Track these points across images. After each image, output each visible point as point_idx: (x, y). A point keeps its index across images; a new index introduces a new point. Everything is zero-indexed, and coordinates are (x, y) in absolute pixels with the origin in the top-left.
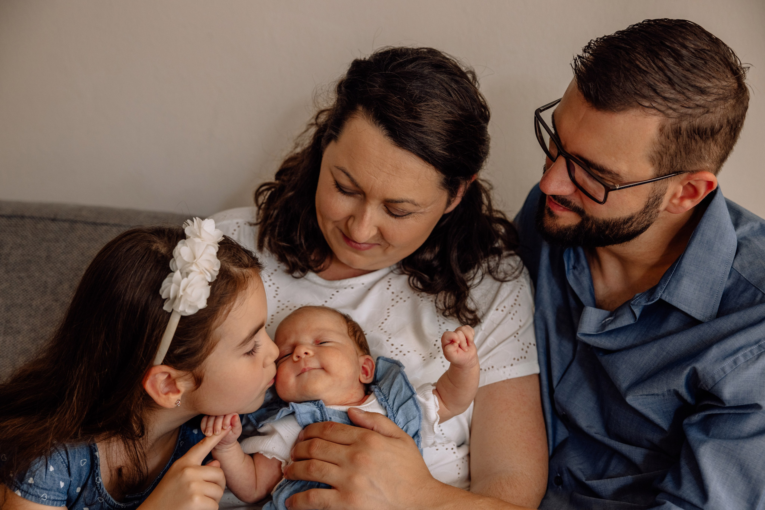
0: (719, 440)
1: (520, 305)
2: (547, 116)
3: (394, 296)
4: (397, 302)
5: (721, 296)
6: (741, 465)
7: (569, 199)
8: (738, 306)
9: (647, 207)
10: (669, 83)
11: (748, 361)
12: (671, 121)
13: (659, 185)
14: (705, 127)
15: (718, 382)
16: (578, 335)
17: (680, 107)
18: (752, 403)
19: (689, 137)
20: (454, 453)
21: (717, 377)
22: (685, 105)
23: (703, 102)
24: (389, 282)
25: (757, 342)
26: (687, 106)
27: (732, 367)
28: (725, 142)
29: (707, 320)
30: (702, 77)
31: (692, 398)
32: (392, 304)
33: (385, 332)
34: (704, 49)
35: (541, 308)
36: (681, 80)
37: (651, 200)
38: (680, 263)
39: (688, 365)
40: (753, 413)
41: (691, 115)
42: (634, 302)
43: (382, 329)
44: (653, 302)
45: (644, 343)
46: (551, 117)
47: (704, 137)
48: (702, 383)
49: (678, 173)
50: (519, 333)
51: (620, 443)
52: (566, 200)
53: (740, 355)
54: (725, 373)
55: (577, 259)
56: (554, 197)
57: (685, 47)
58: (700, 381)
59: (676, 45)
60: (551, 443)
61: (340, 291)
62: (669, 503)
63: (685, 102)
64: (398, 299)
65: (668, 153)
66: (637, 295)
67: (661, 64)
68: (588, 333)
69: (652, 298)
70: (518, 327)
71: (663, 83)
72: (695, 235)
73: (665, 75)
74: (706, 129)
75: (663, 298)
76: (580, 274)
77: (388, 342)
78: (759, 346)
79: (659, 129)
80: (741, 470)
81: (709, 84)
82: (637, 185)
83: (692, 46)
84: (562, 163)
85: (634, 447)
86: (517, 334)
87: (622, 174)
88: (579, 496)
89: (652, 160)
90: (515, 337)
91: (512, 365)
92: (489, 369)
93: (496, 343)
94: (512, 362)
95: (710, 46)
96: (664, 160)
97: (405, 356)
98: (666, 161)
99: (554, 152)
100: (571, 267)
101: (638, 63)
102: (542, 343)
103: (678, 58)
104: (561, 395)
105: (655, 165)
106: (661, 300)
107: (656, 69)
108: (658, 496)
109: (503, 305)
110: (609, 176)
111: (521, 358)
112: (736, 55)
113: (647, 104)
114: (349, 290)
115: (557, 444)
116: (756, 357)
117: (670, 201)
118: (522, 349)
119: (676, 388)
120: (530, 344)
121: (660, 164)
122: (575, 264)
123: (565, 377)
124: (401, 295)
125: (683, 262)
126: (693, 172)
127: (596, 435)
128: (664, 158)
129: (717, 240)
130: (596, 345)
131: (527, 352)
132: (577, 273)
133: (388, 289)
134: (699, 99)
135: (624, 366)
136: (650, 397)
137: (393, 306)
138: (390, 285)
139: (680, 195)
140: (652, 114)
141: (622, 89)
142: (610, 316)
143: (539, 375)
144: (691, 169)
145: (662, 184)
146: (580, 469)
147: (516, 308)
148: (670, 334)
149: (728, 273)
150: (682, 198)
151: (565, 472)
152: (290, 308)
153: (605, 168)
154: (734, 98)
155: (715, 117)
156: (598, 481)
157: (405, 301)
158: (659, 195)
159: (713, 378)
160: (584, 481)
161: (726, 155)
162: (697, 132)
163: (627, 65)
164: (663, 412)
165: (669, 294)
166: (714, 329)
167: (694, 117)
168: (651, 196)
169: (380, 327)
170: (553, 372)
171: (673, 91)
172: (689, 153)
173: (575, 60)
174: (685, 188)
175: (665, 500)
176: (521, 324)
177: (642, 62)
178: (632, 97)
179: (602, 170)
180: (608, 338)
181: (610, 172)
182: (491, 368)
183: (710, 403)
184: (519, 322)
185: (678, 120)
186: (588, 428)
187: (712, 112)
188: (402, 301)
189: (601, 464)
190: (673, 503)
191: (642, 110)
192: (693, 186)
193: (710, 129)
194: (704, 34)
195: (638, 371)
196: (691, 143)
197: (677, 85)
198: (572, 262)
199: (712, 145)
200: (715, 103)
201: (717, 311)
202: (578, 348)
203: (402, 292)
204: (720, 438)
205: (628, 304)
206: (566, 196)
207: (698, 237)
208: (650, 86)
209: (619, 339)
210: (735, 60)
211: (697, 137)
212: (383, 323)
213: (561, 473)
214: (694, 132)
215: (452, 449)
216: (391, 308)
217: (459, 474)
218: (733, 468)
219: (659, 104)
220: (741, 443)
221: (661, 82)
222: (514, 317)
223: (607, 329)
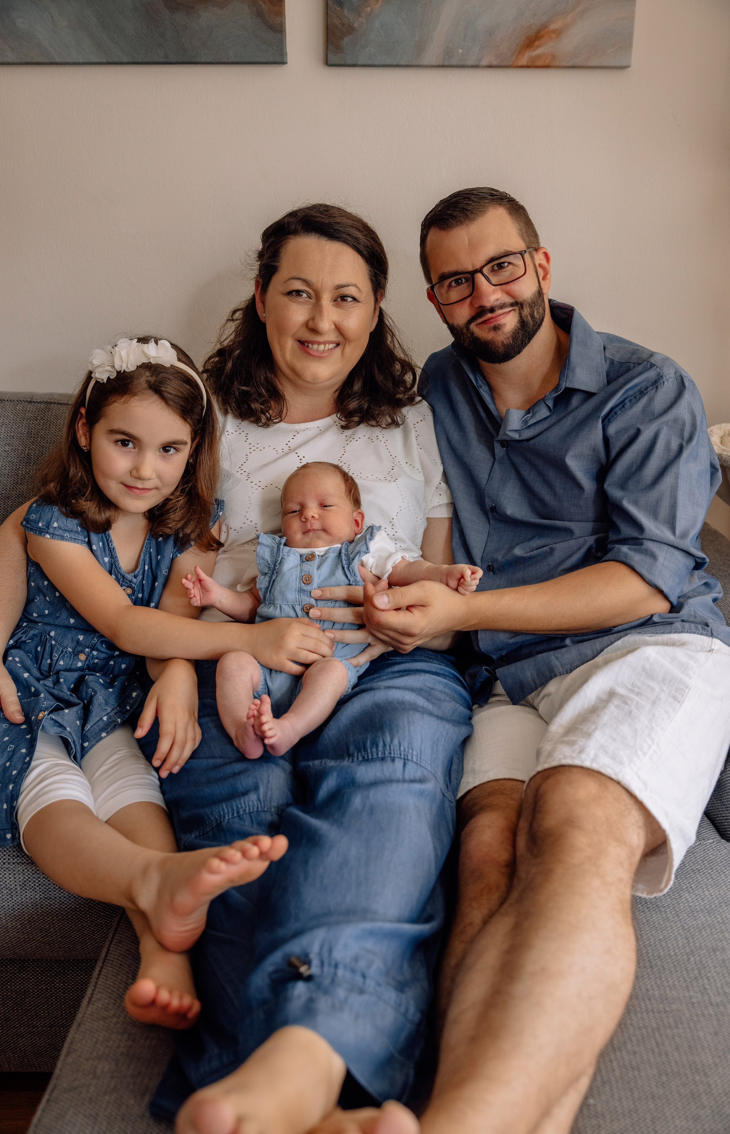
5: (605, 375)
42: (546, 398)
44: (560, 391)
68: (515, 429)
104: (491, 491)
106: (565, 388)
123: (491, 476)
129: (588, 339)
142: (529, 413)
165: (570, 382)
201: (606, 382)
205: (541, 400)
207: (574, 339)
223: (529, 424)
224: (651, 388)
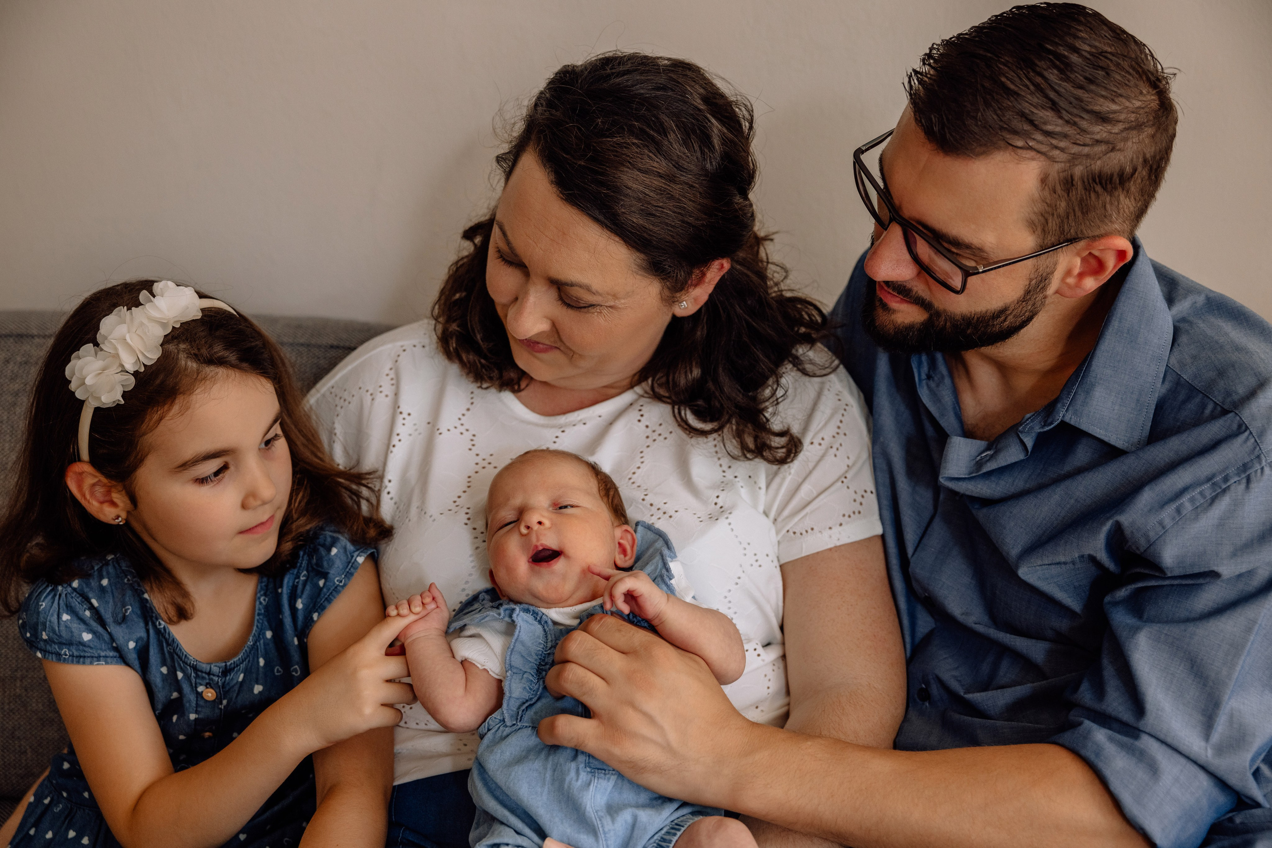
0: (1159, 625)
1: (845, 434)
2: (871, 160)
3: (649, 431)
4: (655, 440)
5: (1153, 412)
6: (1191, 661)
7: (909, 286)
8: (1178, 424)
9: (1028, 292)
10: (1052, 109)
11: (1197, 508)
12: (1058, 166)
13: (1044, 261)
14: (1109, 173)
15: (1154, 542)
16: (941, 480)
17: (1071, 145)
18: (1206, 570)
19: (1085, 189)
20: (759, 655)
21: (1151, 534)
22: (1078, 142)
23: (1105, 135)
24: (640, 410)
25: (1209, 479)
26: (1081, 143)
27: (1173, 519)
28: (1142, 192)
29: (1134, 449)
30: (1103, 96)
31: (1116, 564)
32: (647, 444)
33: (639, 486)
34: (1106, 52)
35: (882, 439)
36: (1071, 103)
37: (1034, 282)
38: (1089, 365)
39: (1108, 519)
40: (1207, 583)
41: (1088, 156)
42: (1024, 428)
43: (633, 483)
44: (1052, 426)
45: (1041, 488)
46: (877, 161)
47: (1109, 186)
48: (1130, 544)
49: (1072, 240)
50: (848, 476)
51: (1013, 636)
52: (905, 287)
53: (1185, 499)
54: (1163, 527)
55: (933, 365)
56: (887, 283)
57: (1076, 50)
58: (1127, 541)
59: (1061, 48)
60: (908, 639)
61: (567, 430)
62: (1087, 723)
63: (1078, 136)
64: (655, 436)
65: (1055, 213)
66: (1028, 415)
67: (1039, 80)
68: (956, 476)
69: (1050, 420)
70: (846, 468)
71: (1043, 108)
72: (1110, 322)
73: (1047, 97)
74: (1112, 175)
75: (1067, 419)
76: (938, 386)
77: (645, 502)
78: (1213, 484)
79: (1039, 179)
80: (1192, 667)
81: (1114, 107)
82: (1010, 264)
83: (1088, 48)
84: (896, 233)
85: (1034, 641)
86: (846, 477)
87: (987, 248)
88: (956, 716)
89: (1031, 225)
90: (843, 482)
91: (841, 525)
92: (807, 531)
93: (815, 494)
94: (842, 520)
95: (1113, 45)
96: (1050, 224)
97: (672, 519)
98: (1053, 224)
99: (885, 215)
100: (924, 376)
101: (1003, 79)
102: (886, 492)
103: (1065, 68)
104: (918, 569)
105: (1036, 233)
106: (1063, 422)
107: (1032, 87)
108: (1072, 713)
109: (820, 435)
110: (968, 251)
111: (854, 513)
112: (1155, 57)
113: (1020, 143)
114: (580, 427)
115: (917, 640)
116: (1209, 501)
117: (1063, 280)
118: (855, 501)
119: (1092, 553)
120: (866, 491)
121: (1043, 230)
122: (929, 371)
123: (925, 541)
124: (659, 430)
125: (1093, 363)
126: (1095, 238)
127: (977, 626)
128: (1050, 221)
129: (1142, 327)
130: (968, 493)
131: (861, 504)
132: (933, 384)
133: (639, 421)
134: (1100, 131)
135: (1012, 524)
136: (1053, 566)
137: (648, 446)
138: (642, 416)
139: (1076, 271)
140: (1029, 159)
141: (980, 121)
142: (988, 448)
143: (883, 537)
144: (1091, 234)
145: (1049, 259)
146: (955, 677)
147: (841, 439)
148: (1080, 471)
149: (1162, 376)
150: (1081, 275)
151: (932, 681)
152: (495, 465)
153: (961, 241)
154: (1153, 125)
155: (1125, 157)
156: (983, 694)
157: (665, 438)
158: (1045, 274)
159: (1146, 536)
160: (962, 694)
161: (1144, 208)
162: (1097, 180)
163: (987, 85)
164: (1075, 588)
165: (1075, 413)
166: (1144, 461)
167: (1093, 159)
168: (1032, 276)
169: (630, 479)
170: (905, 534)
171: (1060, 122)
172: (1087, 212)
173: (910, 77)
174: (1084, 260)
175: (1082, 719)
176: (850, 463)
177: (1011, 79)
178: (997, 133)
179: (957, 243)
180: (987, 482)
181: (968, 247)
182: (809, 531)
183: (1142, 571)
184: (847, 460)
185: (1068, 165)
186: (964, 616)
187: (1118, 150)
188: (661, 438)
189: (985, 668)
190: (1094, 721)
191: (1013, 153)
192: (1096, 257)
193: (1118, 174)
194: (1105, 28)
195: (1034, 530)
196: (1090, 197)
197: (1064, 112)
198: (925, 369)
199: (1122, 197)
200: (1124, 134)
201: (1148, 434)
202: (942, 497)
203: (661, 425)
204: (1159, 622)
205: (1013, 430)
206: (905, 282)
207: (1115, 324)
208: (1023, 115)
209: (1002, 483)
210: (1154, 64)
211: (1098, 188)
212: (634, 473)
213: (927, 684)
214: (1094, 180)
215: (755, 650)
216: (646, 450)
217: (768, 688)
218: (1180, 665)
219: (1038, 142)
220: (1191, 628)
221: (1040, 108)
222: (838, 453)
223: (985, 470)
224: (1236, 479)
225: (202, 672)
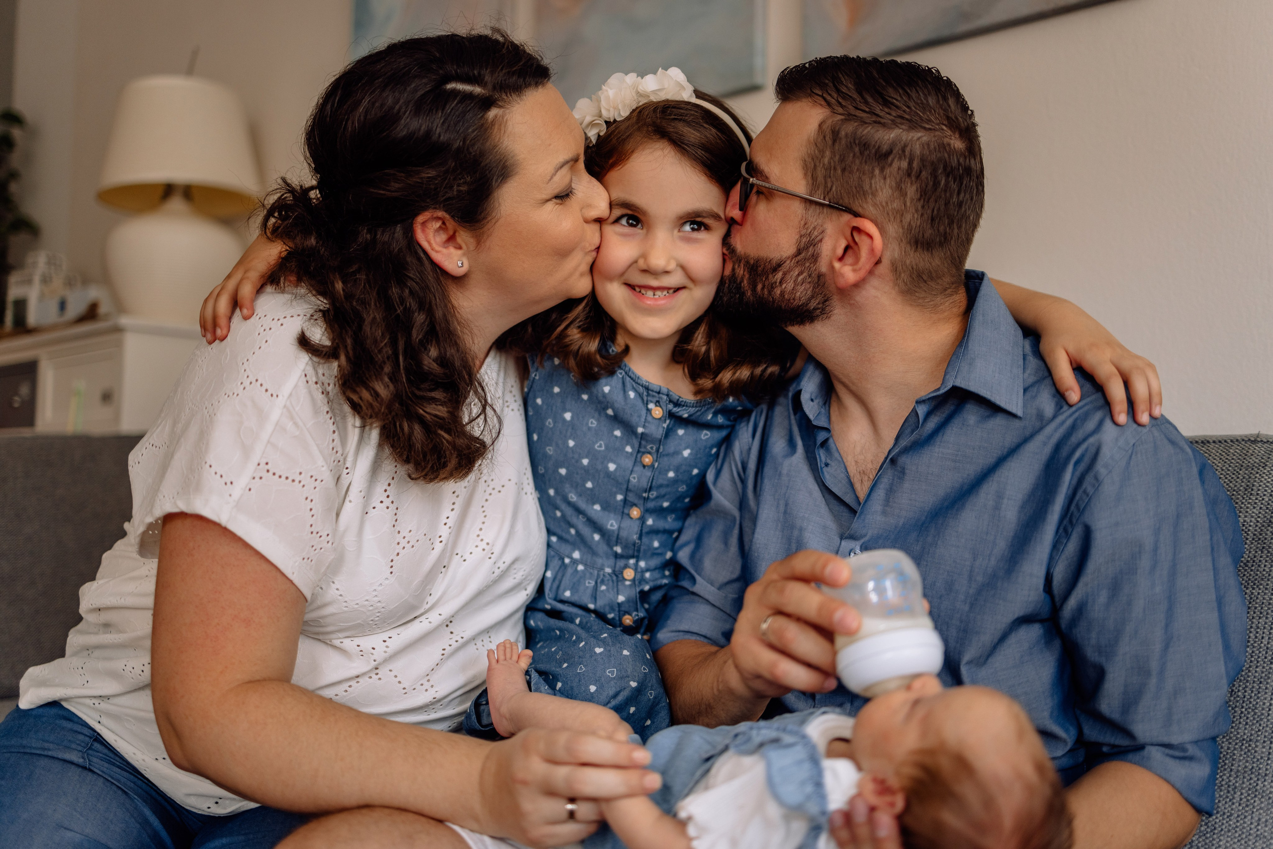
79: (819, 124)
225: (653, 391)
